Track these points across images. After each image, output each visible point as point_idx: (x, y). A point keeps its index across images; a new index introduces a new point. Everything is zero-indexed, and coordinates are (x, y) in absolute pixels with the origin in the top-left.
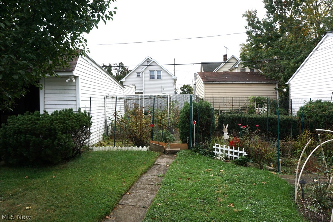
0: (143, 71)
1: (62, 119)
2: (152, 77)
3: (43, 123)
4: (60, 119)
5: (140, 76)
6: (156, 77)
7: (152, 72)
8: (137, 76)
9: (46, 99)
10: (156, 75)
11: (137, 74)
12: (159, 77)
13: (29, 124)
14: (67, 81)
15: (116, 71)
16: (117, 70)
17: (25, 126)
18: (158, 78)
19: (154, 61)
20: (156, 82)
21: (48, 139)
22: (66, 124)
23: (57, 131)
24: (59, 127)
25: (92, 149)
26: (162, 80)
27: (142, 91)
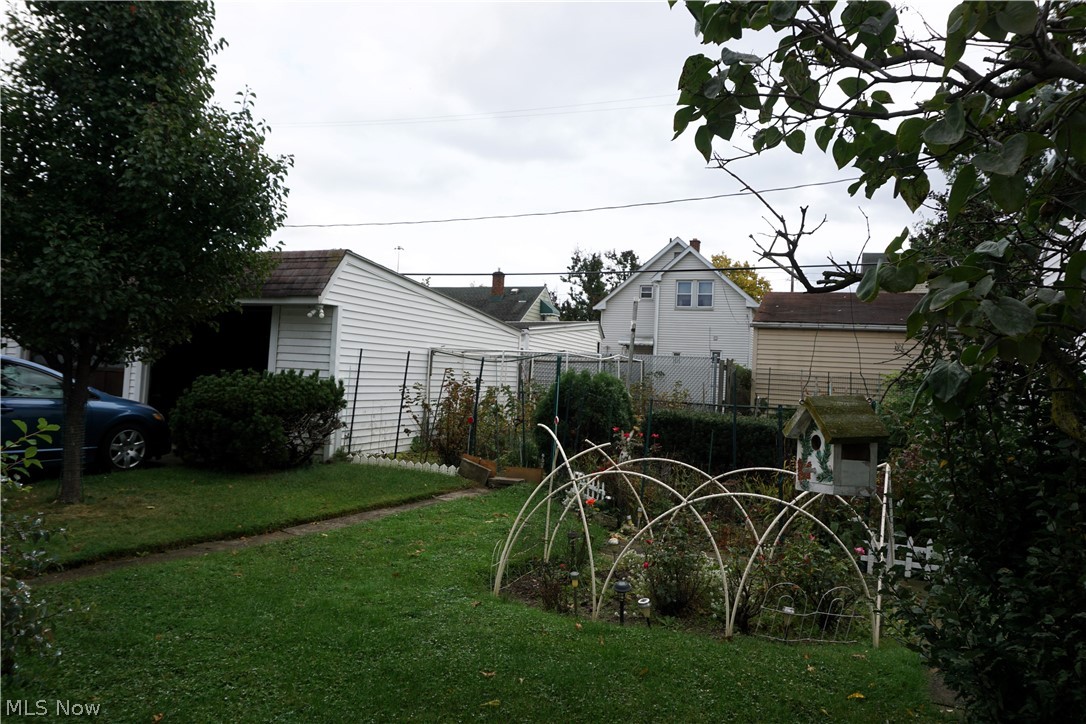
0: (658, 282)
1: (268, 387)
2: (684, 301)
3: (235, 391)
4: (266, 387)
5: (649, 295)
6: (694, 301)
7: (682, 283)
8: (643, 295)
9: (281, 349)
10: (694, 293)
11: (643, 289)
12: (705, 302)
13: (217, 392)
14: (310, 315)
15: (611, 278)
16: (614, 275)
17: (210, 394)
18: (701, 303)
19: (690, 252)
20: (694, 317)
21: (240, 421)
22: (276, 397)
23: (255, 408)
24: (260, 401)
25: (352, 459)
26: (712, 310)
27: (651, 343)
